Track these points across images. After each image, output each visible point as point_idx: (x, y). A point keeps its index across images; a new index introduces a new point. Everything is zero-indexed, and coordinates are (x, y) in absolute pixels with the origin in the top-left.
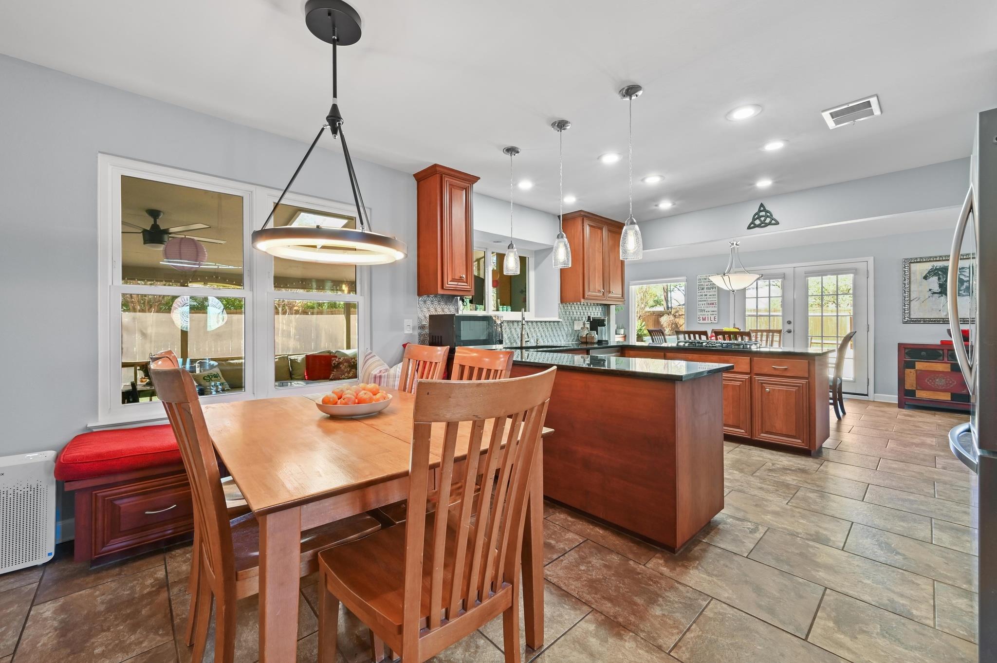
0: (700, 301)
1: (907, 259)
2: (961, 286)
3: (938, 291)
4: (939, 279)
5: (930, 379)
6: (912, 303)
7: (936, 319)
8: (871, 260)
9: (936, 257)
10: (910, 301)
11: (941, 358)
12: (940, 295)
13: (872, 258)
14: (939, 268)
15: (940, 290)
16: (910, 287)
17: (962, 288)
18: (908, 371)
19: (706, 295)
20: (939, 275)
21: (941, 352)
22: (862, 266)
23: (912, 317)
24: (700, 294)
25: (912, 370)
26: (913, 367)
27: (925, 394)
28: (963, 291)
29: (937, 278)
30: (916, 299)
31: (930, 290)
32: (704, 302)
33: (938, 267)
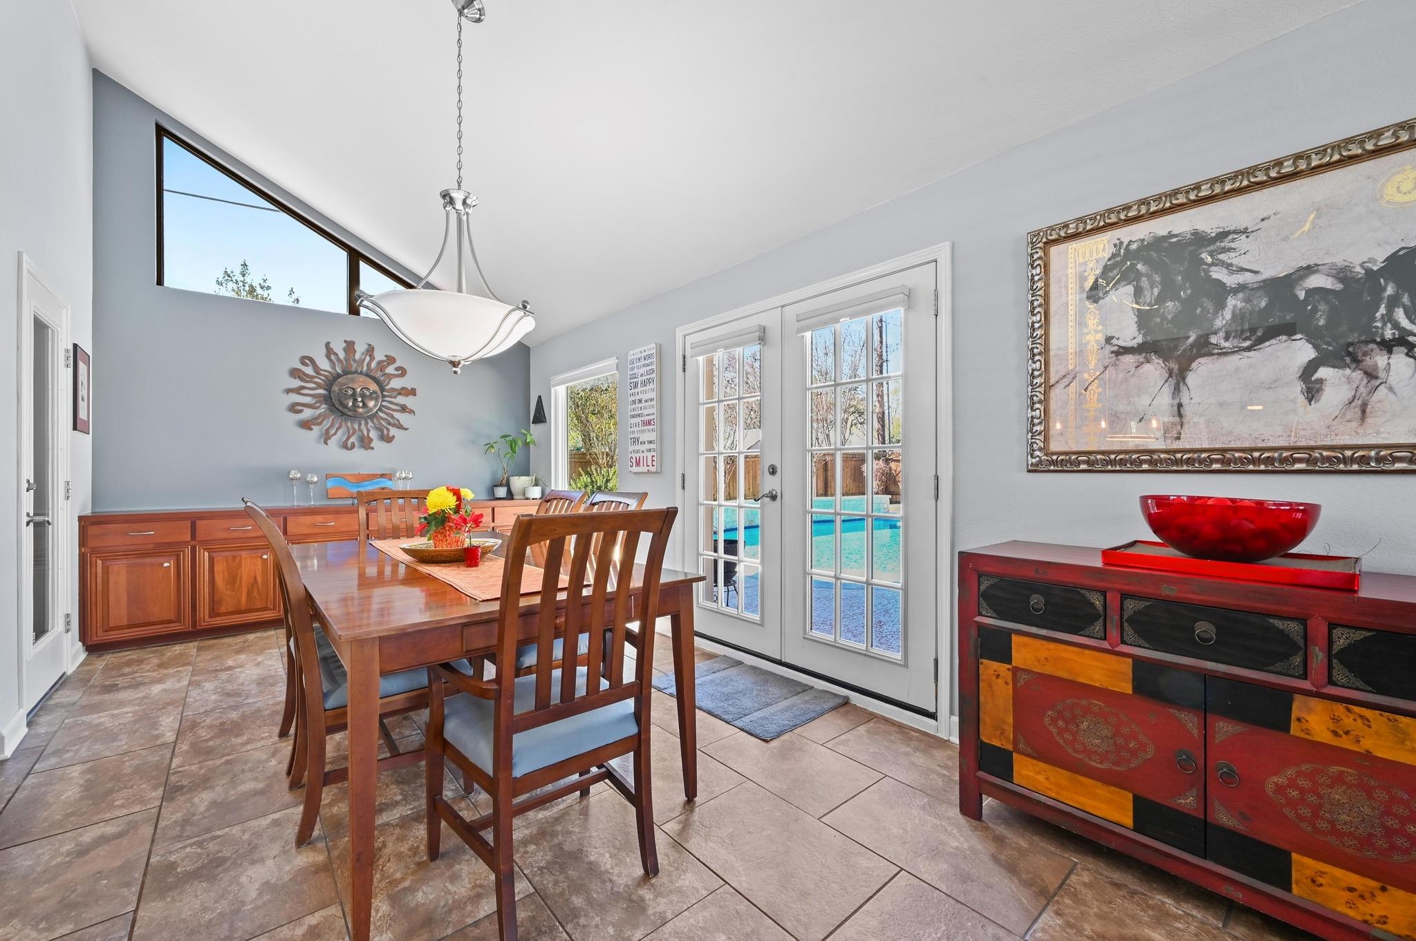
0: (633, 416)
1: (1036, 234)
2: (1216, 313)
3: (1134, 343)
4: (1138, 293)
5: (1060, 716)
6: (1055, 394)
7: (1126, 452)
8: (943, 253)
9: (1127, 208)
10: (1048, 387)
11: (1098, 626)
12: (1141, 358)
13: (948, 244)
14: (1139, 249)
15: (1140, 340)
16: (1047, 334)
17: (1219, 323)
18: (989, 667)
19: (640, 401)
20: (1139, 275)
21: (1097, 601)
22: (921, 280)
23: (1054, 446)
24: (633, 398)
25: (1003, 668)
26: (1004, 655)
27: (1041, 778)
28: (1222, 334)
29: (1130, 289)
30: (1066, 381)
31: (1108, 340)
32: (638, 420)
33: (1134, 246)
